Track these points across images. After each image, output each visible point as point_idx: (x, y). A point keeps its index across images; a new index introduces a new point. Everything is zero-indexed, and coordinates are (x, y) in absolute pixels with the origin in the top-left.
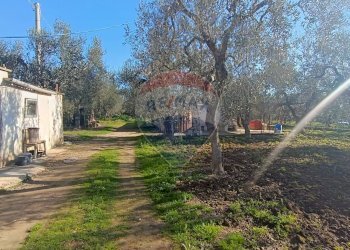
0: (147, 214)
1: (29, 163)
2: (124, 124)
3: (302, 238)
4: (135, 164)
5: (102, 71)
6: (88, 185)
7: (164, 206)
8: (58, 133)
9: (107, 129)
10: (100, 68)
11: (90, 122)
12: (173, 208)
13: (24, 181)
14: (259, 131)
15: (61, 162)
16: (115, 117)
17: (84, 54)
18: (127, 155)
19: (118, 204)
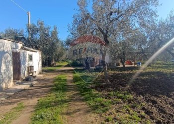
0: (78, 96)
1: (31, 80)
2: (68, 64)
3: (132, 102)
4: (73, 80)
5: (58, 41)
6: (55, 87)
7: (85, 93)
8: (40, 68)
9: (60, 66)
10: (57, 39)
11: (52, 64)
12: (88, 94)
13: (31, 86)
14: (130, 66)
15: (43, 80)
16: (63, 61)
17: (50, 33)
18: (69, 77)
19: (67, 93)
